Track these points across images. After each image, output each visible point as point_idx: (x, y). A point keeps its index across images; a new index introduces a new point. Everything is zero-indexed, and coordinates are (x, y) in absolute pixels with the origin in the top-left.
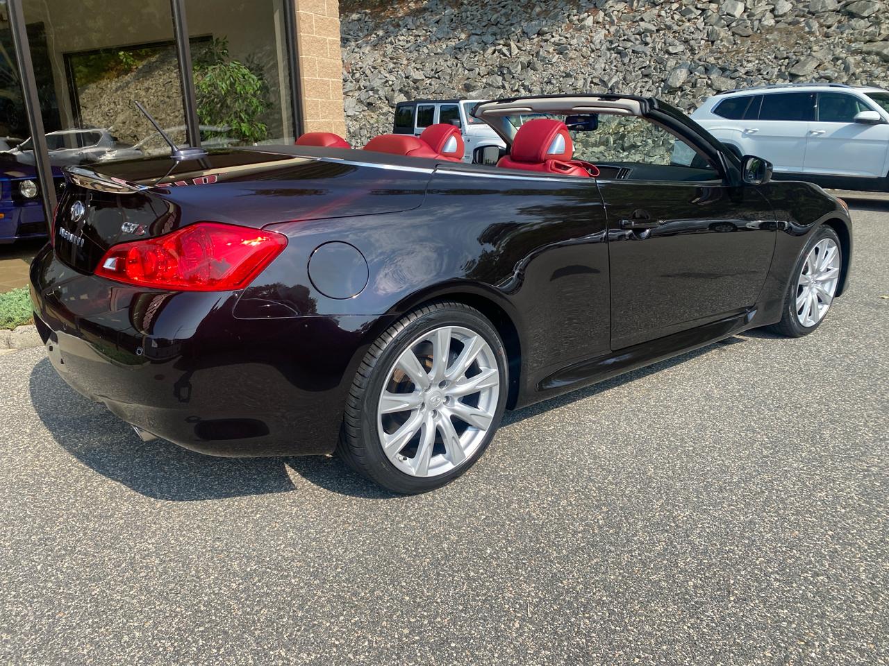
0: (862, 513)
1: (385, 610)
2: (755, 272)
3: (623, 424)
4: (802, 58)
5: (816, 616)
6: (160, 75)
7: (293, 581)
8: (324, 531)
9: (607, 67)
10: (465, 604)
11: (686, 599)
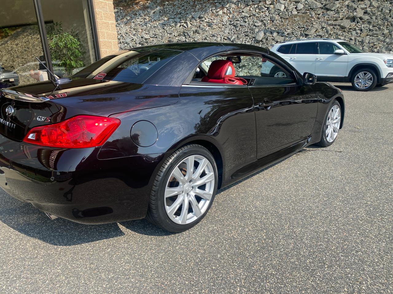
0: (369, 223)
1: (178, 290)
2: (305, 121)
3: (264, 191)
4: (309, 28)
5: (361, 270)
6: (23, 38)
7: (132, 280)
8: (142, 254)
9: (230, 32)
10: (214, 282)
11: (308, 269)
